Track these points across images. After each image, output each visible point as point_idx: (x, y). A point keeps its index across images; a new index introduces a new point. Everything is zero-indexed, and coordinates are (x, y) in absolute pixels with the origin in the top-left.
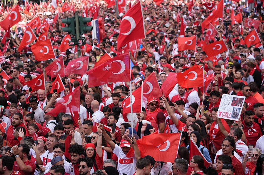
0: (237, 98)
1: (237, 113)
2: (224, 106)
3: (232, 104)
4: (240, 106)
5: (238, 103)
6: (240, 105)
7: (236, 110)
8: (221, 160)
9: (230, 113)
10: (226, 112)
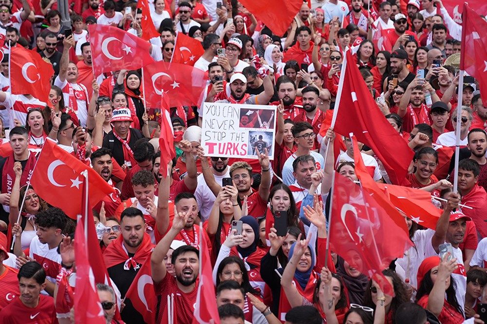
0: (252, 110)
1: (265, 143)
2: (216, 129)
3: (243, 124)
4: (268, 127)
5: (260, 122)
6: (267, 125)
7: (261, 137)
8: (471, 170)
9: (243, 143)
10: (228, 143)
